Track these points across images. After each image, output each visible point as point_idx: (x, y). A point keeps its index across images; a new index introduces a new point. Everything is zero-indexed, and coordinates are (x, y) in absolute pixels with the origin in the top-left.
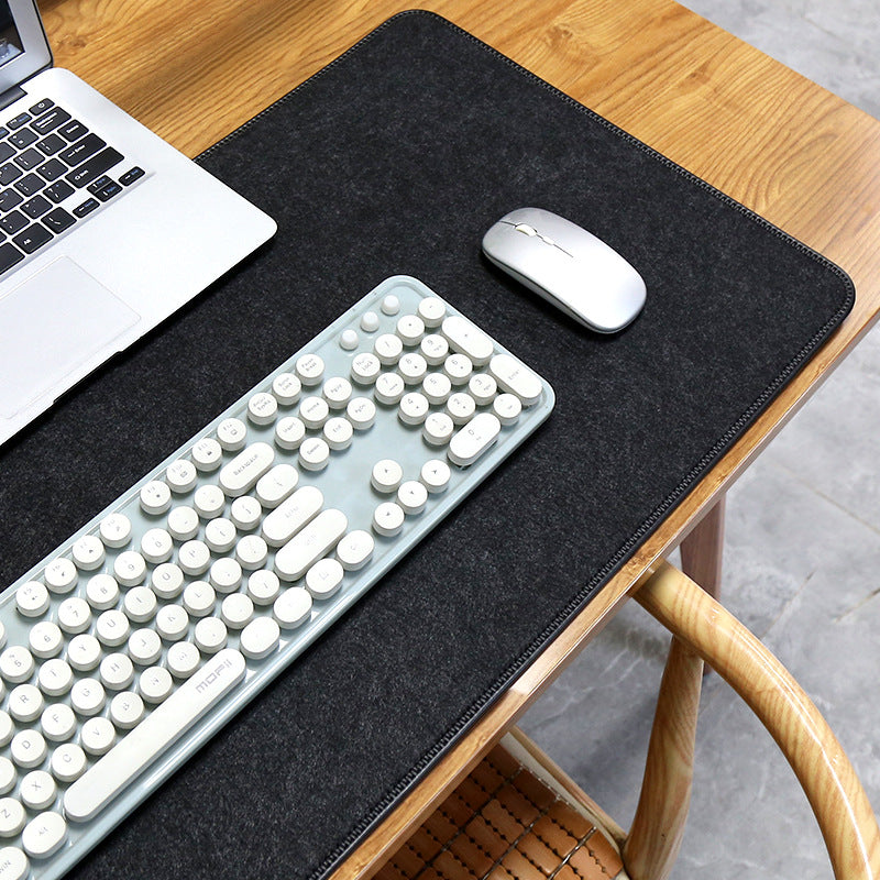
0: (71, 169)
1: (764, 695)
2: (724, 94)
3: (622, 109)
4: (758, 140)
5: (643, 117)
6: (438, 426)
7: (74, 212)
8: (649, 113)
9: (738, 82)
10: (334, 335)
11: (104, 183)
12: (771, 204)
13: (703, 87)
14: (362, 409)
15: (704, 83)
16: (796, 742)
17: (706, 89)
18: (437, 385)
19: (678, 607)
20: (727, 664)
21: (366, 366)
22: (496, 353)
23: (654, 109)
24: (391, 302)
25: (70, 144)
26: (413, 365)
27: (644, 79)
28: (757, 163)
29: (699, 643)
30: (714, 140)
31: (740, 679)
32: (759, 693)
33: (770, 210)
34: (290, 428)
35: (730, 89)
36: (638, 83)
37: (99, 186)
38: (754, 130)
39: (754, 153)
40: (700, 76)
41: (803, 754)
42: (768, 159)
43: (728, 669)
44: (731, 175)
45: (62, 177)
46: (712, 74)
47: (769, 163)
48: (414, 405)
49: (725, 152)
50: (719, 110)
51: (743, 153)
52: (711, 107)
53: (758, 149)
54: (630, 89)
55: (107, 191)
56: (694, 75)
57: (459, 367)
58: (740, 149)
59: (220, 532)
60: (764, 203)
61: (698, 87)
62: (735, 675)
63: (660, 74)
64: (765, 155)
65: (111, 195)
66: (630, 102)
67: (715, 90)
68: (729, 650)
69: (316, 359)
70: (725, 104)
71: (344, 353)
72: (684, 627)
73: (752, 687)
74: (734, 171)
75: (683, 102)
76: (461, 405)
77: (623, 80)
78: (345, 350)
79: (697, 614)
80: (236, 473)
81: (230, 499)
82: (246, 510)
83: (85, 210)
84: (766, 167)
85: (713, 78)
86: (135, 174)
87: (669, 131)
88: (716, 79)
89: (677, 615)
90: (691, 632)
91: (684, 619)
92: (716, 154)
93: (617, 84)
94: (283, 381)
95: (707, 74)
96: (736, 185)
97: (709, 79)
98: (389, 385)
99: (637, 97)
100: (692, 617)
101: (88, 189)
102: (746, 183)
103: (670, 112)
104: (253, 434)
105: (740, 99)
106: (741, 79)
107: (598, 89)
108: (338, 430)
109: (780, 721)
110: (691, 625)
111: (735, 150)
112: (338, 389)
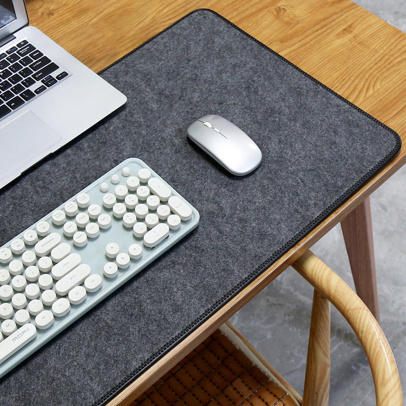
0: (34, 72)
1: (350, 312)
2: (359, 39)
3: (307, 45)
4: (373, 60)
5: (317, 49)
6: (139, 228)
7: (35, 91)
8: (321, 47)
9: (366, 33)
10: (98, 185)
11: (49, 79)
12: (375, 90)
13: (349, 35)
14: (105, 219)
15: (349, 33)
16: (362, 332)
17: (350, 36)
18: (142, 210)
19: (314, 272)
20: (335, 298)
21: (109, 199)
22: (173, 195)
23: (323, 46)
24: (126, 170)
25: (34, 61)
26: (131, 200)
27: (320, 31)
28: (371, 71)
29: (323, 289)
30: (351, 60)
31: (340, 304)
32: (348, 311)
33: (375, 93)
34: (70, 227)
35: (362, 36)
36: (317, 33)
37: (47, 80)
38: (372, 55)
39: (370, 67)
40: (347, 30)
41: (365, 337)
42: (376, 70)
43: (335, 300)
44: (357, 76)
45: (30, 76)
46: (354, 29)
47: (377, 71)
48: (129, 218)
49: (356, 66)
50: (355, 46)
51: (365, 66)
52: (351, 45)
53: (372, 65)
54: (313, 36)
55: (50, 82)
56: (345, 30)
57: (153, 201)
58: (364, 64)
59: (32, 272)
60: (372, 90)
61: (346, 35)
62: (338, 303)
63: (328, 29)
64: (375, 67)
65: (52, 84)
66: (312, 42)
67: (354, 37)
68: (336, 291)
69: (87, 195)
70: (358, 44)
71: (102, 193)
72: (316, 282)
73: (345, 308)
74: (359, 75)
75: (338, 42)
76: (152, 219)
77: (309, 32)
78: (102, 192)
79: (322, 276)
80: (42, 246)
81: (38, 257)
82: (45, 263)
83: (40, 90)
84: (375, 73)
85: (354, 31)
86: (64, 75)
87: (329, 56)
88: (356, 32)
89: (314, 276)
90: (319, 283)
91: (317, 278)
92: (350, 68)
93: (306, 34)
94: (70, 206)
95: (351, 29)
96: (359, 81)
97: (352, 32)
98: (119, 209)
99: (315, 40)
100: (320, 277)
101: (42, 81)
102: (364, 81)
103: (331, 47)
104: (53, 229)
105: (366, 41)
106: (368, 32)
107: (297, 36)
108: (92, 229)
109: (356, 323)
110: (319, 280)
111: (361, 65)
112: (95, 210)
